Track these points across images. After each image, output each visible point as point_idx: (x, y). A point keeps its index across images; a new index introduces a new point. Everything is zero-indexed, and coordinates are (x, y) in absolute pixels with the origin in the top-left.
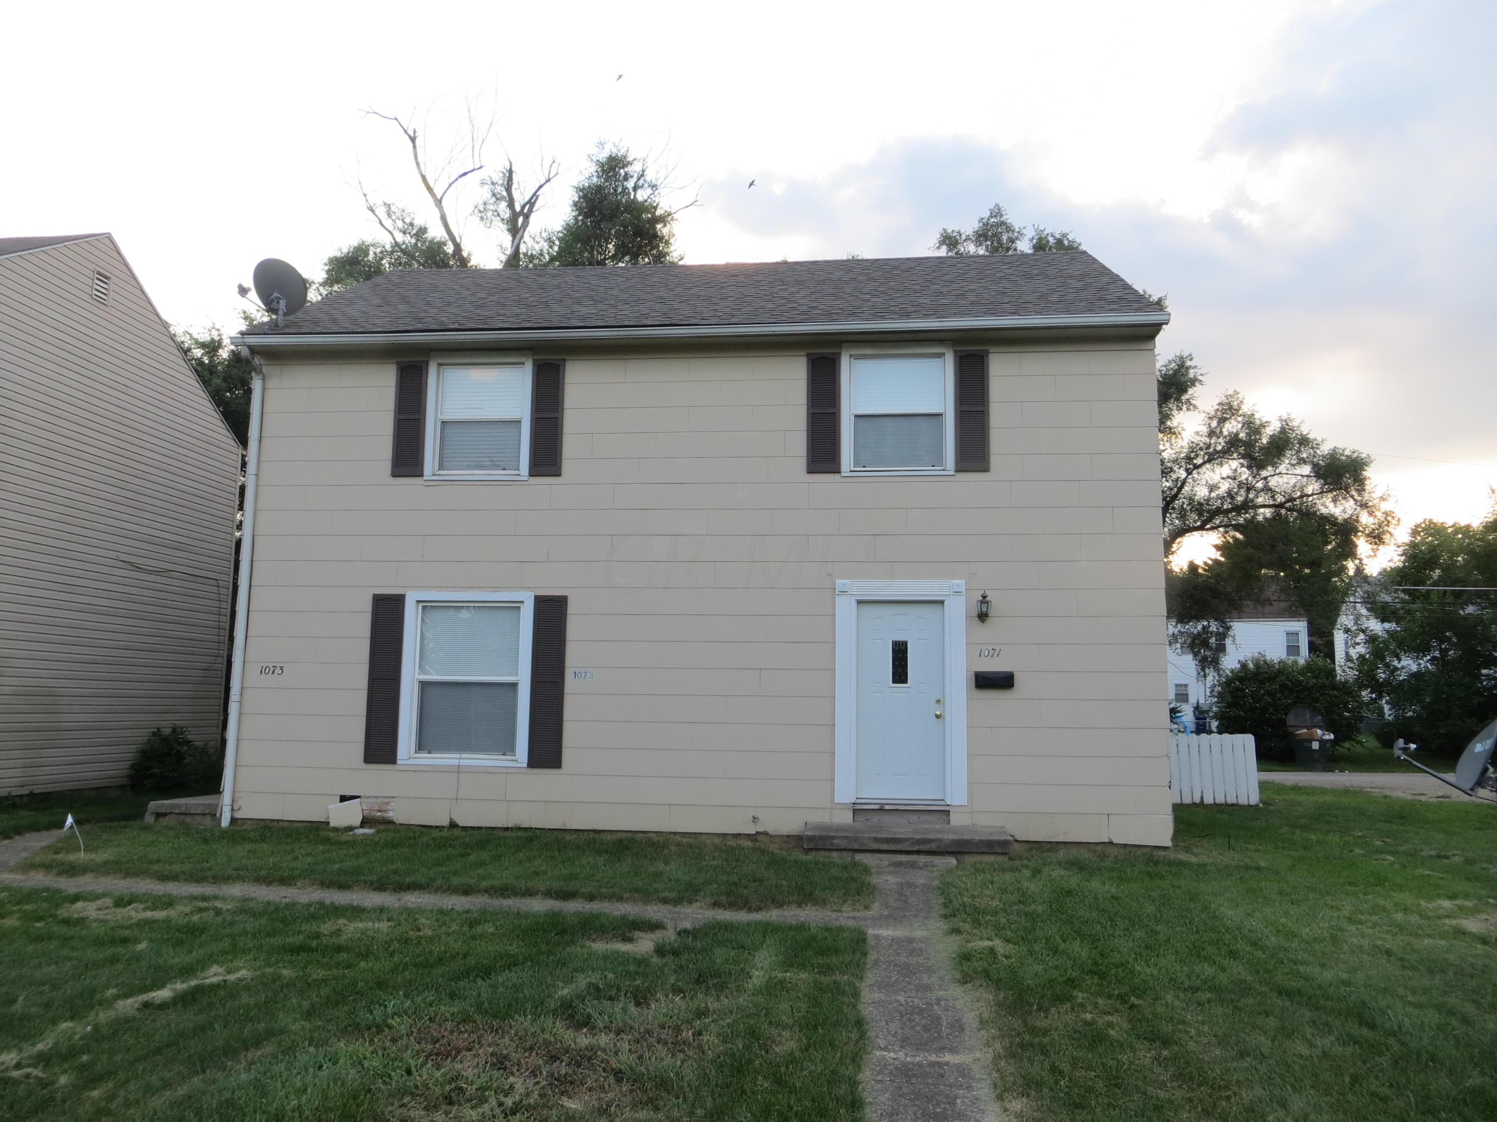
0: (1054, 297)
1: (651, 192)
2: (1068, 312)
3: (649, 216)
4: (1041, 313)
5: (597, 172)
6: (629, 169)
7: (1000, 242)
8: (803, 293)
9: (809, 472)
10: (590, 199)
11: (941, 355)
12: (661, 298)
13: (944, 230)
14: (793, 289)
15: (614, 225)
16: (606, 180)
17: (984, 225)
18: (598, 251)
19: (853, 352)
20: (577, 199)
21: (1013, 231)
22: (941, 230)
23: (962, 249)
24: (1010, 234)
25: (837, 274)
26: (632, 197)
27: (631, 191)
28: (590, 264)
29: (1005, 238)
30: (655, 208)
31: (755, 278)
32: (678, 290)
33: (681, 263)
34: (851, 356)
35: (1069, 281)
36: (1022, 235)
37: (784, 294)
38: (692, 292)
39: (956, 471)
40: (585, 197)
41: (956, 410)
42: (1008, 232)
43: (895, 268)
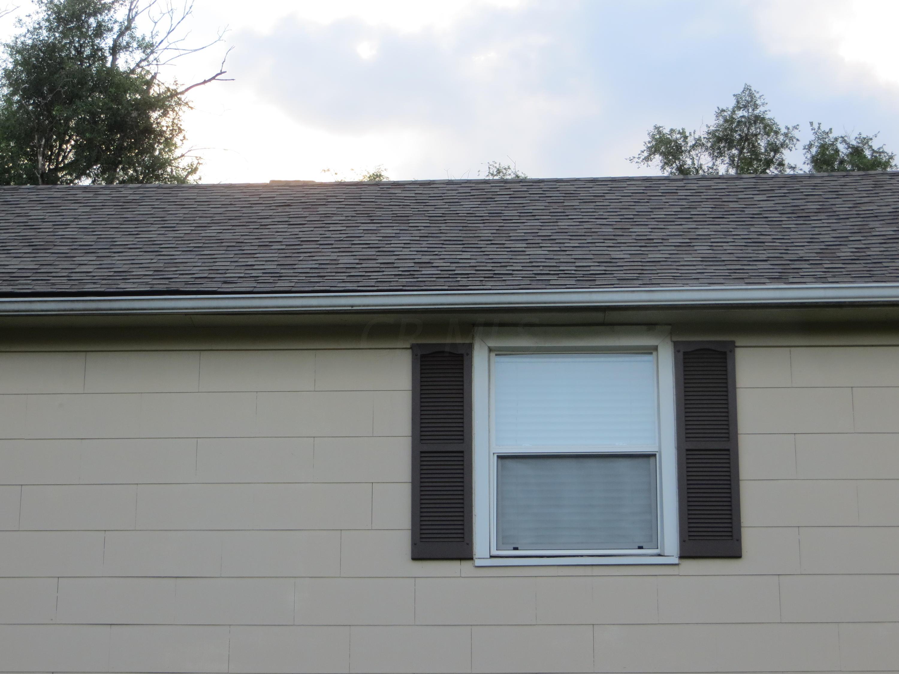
0: (845, 252)
1: (143, 56)
2: (870, 277)
3: (138, 96)
4: (822, 279)
5: (48, 20)
6: (103, 17)
7: (754, 150)
8: (406, 238)
9: (414, 559)
10: (34, 66)
11: (651, 350)
12: (152, 242)
13: (657, 128)
14: (389, 231)
15: (75, 113)
16: (64, 35)
17: (726, 121)
18: (44, 156)
19: (493, 344)
20: (10, 66)
21: (777, 133)
22: (652, 129)
23: (689, 162)
24: (772, 138)
25: (467, 205)
26: (109, 65)
27: (107, 54)
28: (32, 180)
29: (762, 143)
30: (149, 84)
31: (322, 210)
32: (184, 229)
33: (192, 179)
34: (490, 350)
35: (872, 224)
36: (791, 139)
37: (373, 239)
38: (209, 232)
39: (681, 557)
40: (25, 63)
41: (679, 448)
42: (768, 134)
43: (569, 195)
